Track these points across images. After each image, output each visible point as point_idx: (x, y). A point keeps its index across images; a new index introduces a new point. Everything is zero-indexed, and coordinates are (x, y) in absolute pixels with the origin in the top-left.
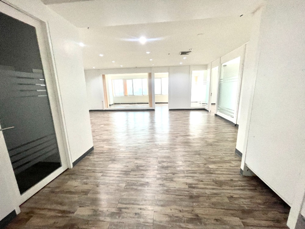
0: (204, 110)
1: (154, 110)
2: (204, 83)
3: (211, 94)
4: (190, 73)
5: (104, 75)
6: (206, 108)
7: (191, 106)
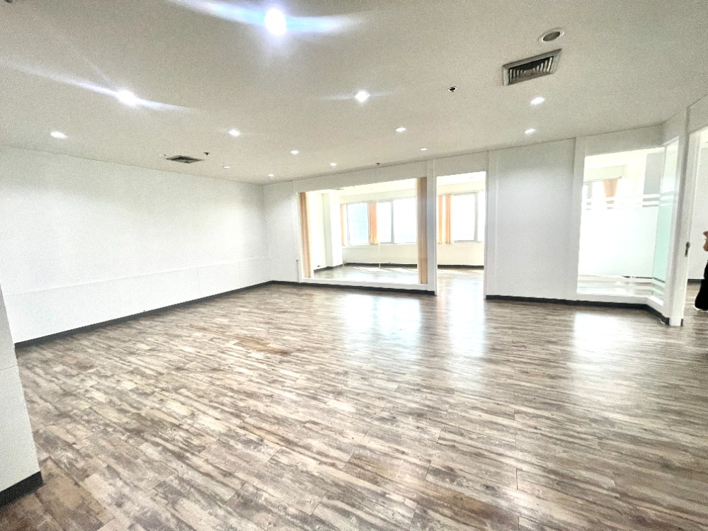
0: (643, 309)
1: (432, 294)
2: (644, 200)
3: (688, 245)
4: (573, 166)
5: (304, 193)
6: (656, 302)
7: (579, 291)
